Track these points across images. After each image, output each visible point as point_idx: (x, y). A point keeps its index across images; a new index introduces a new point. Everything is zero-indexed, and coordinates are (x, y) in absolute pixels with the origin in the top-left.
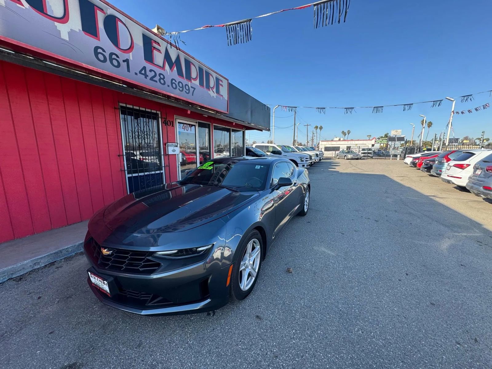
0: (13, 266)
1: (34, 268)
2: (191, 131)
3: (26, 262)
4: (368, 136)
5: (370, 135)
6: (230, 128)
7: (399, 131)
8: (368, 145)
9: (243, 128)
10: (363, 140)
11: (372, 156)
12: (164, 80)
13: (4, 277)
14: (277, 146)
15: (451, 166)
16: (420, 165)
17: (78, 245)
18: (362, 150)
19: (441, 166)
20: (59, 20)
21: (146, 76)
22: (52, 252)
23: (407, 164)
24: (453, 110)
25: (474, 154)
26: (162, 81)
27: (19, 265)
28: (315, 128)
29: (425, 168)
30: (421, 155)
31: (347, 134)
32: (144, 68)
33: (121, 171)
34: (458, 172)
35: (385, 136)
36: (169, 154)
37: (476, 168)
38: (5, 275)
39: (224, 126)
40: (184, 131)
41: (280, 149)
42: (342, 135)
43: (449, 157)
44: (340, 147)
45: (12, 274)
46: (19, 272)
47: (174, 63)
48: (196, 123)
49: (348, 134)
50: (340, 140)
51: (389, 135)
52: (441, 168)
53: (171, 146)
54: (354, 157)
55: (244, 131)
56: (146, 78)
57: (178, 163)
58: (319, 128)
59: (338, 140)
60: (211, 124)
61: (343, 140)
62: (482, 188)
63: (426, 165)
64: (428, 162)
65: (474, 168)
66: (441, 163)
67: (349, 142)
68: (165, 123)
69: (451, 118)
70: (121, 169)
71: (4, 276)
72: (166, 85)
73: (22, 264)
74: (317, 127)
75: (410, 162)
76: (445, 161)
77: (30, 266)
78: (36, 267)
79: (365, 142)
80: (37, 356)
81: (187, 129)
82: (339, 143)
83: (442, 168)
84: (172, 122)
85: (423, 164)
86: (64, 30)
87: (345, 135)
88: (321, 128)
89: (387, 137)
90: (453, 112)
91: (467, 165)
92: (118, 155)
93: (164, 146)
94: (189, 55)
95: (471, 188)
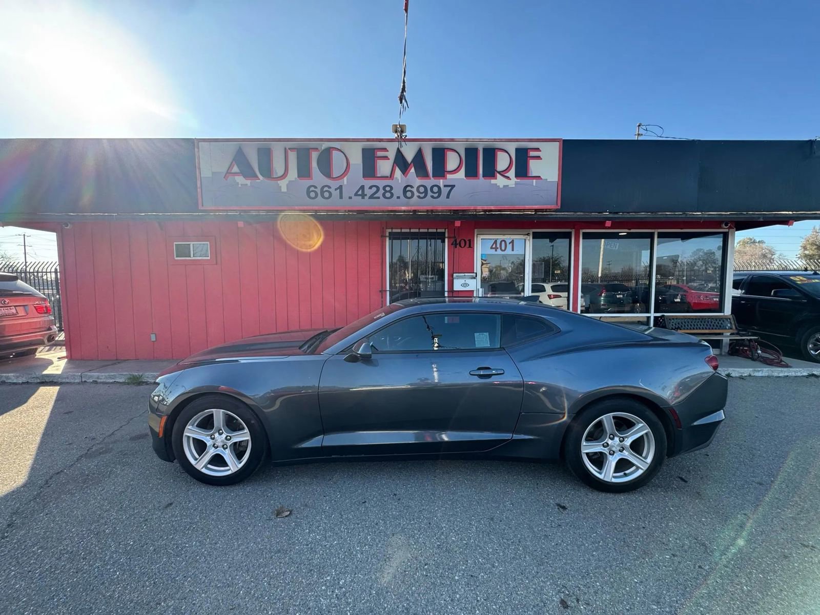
2: (513, 250)
12: (392, 191)
20: (281, 178)
21: (363, 196)
26: (388, 195)
32: (362, 187)
40: (496, 253)
47: (411, 163)
48: (529, 234)
53: (458, 278)
56: (363, 198)
68: (454, 244)
72: (395, 197)
81: (503, 248)
84: (470, 241)
86: (283, 184)
93: (450, 278)
94: (435, 140)
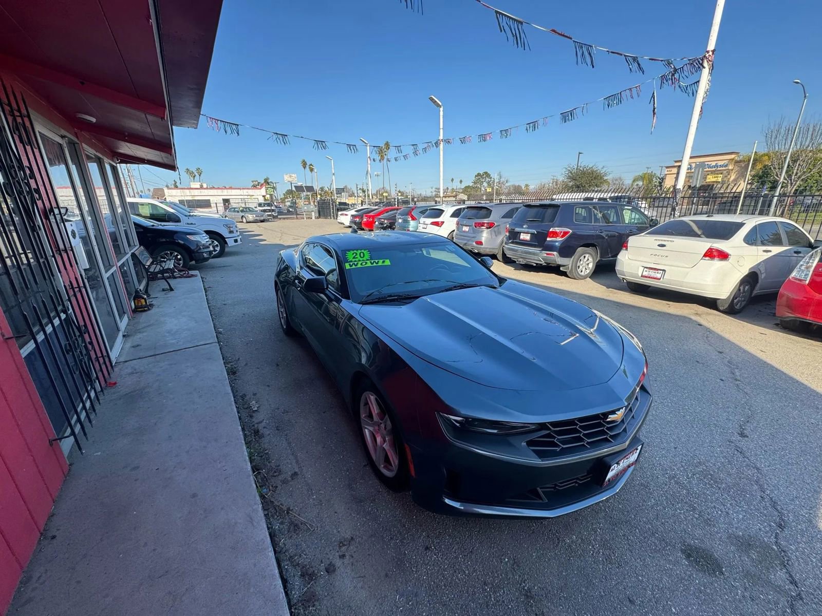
7: (293, 175)
8: (257, 197)
9: (112, 156)
11: (276, 214)
16: (370, 224)
18: (259, 206)
19: (407, 224)
23: (346, 225)
24: (369, 156)
25: (444, 211)
29: (382, 229)
31: (197, 175)
37: (459, 225)
43: (412, 214)
44: (209, 200)
48: (62, 137)
49: (200, 175)
50: (202, 187)
51: (270, 181)
54: (258, 218)
55: (114, 164)
59: (199, 187)
61: (208, 188)
62: (474, 243)
63: (381, 224)
64: (383, 220)
65: (456, 225)
66: (406, 221)
67: (225, 192)
69: (369, 165)
75: (349, 223)
76: (410, 219)
79: (251, 192)
80: (681, 610)
82: (204, 192)
83: (409, 227)
85: (376, 223)
87: (194, 177)
91: (441, 222)
95: (464, 245)
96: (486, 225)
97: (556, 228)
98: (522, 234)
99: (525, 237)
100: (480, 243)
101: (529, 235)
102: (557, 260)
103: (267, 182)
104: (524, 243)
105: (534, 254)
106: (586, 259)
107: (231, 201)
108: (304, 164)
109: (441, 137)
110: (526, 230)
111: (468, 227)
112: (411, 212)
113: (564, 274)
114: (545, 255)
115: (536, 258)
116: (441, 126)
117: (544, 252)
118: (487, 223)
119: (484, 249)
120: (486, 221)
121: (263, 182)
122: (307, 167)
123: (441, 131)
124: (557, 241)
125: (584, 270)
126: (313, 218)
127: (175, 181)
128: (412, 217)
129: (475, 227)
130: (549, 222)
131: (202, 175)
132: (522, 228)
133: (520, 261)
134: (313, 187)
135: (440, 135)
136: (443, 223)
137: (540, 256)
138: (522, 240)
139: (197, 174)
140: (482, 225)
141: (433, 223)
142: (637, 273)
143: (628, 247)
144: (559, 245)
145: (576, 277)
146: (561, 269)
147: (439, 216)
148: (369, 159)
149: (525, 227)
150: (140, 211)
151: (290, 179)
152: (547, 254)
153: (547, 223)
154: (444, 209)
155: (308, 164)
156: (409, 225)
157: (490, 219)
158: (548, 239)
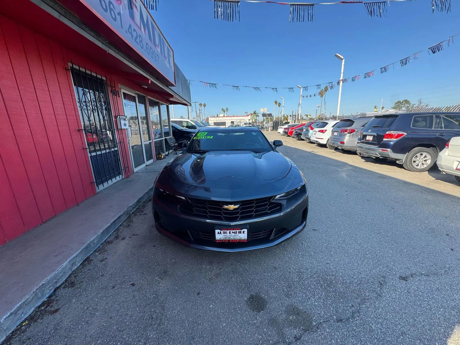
0: (55, 273)
1: (73, 270)
3: (64, 264)
4: (245, 113)
5: (246, 112)
6: (159, 101)
7: (265, 109)
8: (246, 120)
9: (167, 102)
10: (243, 116)
13: (50, 289)
14: (191, 121)
15: (316, 132)
16: (291, 133)
17: (101, 235)
18: (244, 124)
19: (308, 132)
21: (132, 36)
22: (83, 248)
23: (280, 133)
24: (301, 95)
25: (328, 123)
26: (141, 44)
27: (60, 269)
28: (199, 105)
29: (296, 135)
30: (288, 127)
32: (130, 26)
33: (84, 149)
34: (320, 135)
35: (254, 113)
36: (122, 128)
37: (333, 132)
38: (50, 285)
39: (155, 100)
40: (128, 103)
41: (194, 124)
42: (222, 112)
43: (312, 126)
44: (225, 122)
45: (56, 282)
46: (61, 278)
47: (146, 25)
48: (136, 94)
50: (224, 116)
51: (256, 112)
52: (308, 134)
55: (168, 105)
57: (128, 138)
58: (202, 105)
59: (223, 116)
60: (146, 96)
61: (226, 117)
62: (339, 143)
63: (296, 132)
64: (297, 130)
65: (332, 132)
66: (307, 130)
67: (233, 118)
68: (112, 93)
69: (301, 100)
70: (83, 147)
71: (50, 287)
72: (144, 49)
73: (62, 268)
74: (201, 105)
75: (282, 132)
76: (310, 129)
77: (69, 268)
78: (74, 268)
79: (244, 118)
82: (224, 118)
84: (118, 91)
85: (294, 132)
87: (225, 112)
88: (205, 105)
89: (255, 114)
90: (301, 96)
91: (325, 130)
92: (78, 130)
93: (115, 119)
96: (348, 131)
97: (392, 132)
98: (368, 136)
99: (370, 138)
100: (343, 143)
101: (372, 137)
102: (390, 155)
103: (255, 113)
104: (368, 143)
105: (373, 150)
106: (423, 156)
107: (234, 122)
108: (276, 102)
109: (341, 78)
110: (370, 134)
111: (337, 133)
112: (311, 125)
113: (401, 166)
114: (381, 151)
115: (374, 152)
116: (342, 71)
117: (380, 148)
118: (349, 130)
119: (345, 147)
120: (349, 128)
121: (253, 113)
122: (277, 104)
123: (342, 74)
124: (391, 141)
125: (420, 164)
126: (270, 130)
127: (217, 114)
128: (311, 128)
129: (341, 132)
130: (387, 127)
131: (228, 111)
132: (368, 132)
133: (364, 155)
134: (271, 114)
135: (340, 77)
136: (326, 130)
137: (377, 152)
138: (367, 141)
139: (226, 111)
140: (346, 131)
141: (320, 131)
142: (452, 166)
143: (449, 146)
144: (393, 144)
145: (410, 169)
146: (397, 162)
147: (324, 126)
148: (301, 97)
149: (369, 131)
150: (183, 124)
151: (263, 111)
152: (383, 150)
153: (385, 128)
154: (328, 122)
155: (278, 103)
156: (309, 132)
157: (351, 127)
158: (384, 139)
